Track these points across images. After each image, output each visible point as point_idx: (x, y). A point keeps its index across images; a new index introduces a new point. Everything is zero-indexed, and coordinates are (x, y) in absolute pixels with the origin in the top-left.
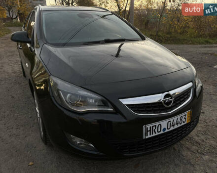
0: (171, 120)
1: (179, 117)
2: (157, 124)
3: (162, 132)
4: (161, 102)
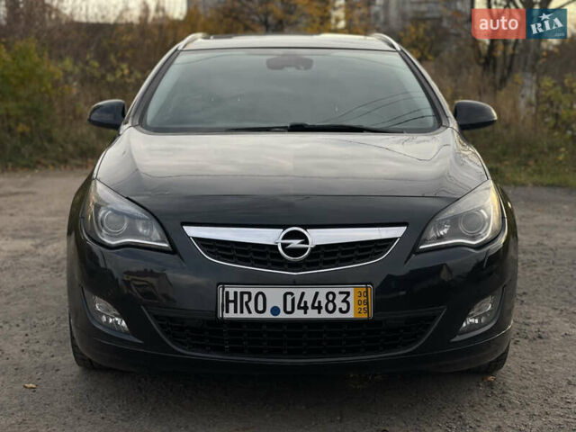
1: (323, 291)
3: (268, 315)
4: (275, 247)
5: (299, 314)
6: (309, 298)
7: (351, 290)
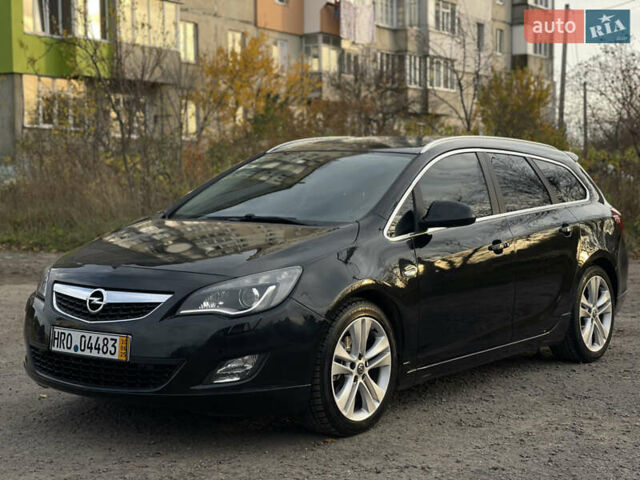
0: (88, 335)
1: (102, 337)
2: (67, 332)
3: (72, 351)
4: (85, 302)
5: (87, 353)
6: (93, 341)
7: (118, 338)
